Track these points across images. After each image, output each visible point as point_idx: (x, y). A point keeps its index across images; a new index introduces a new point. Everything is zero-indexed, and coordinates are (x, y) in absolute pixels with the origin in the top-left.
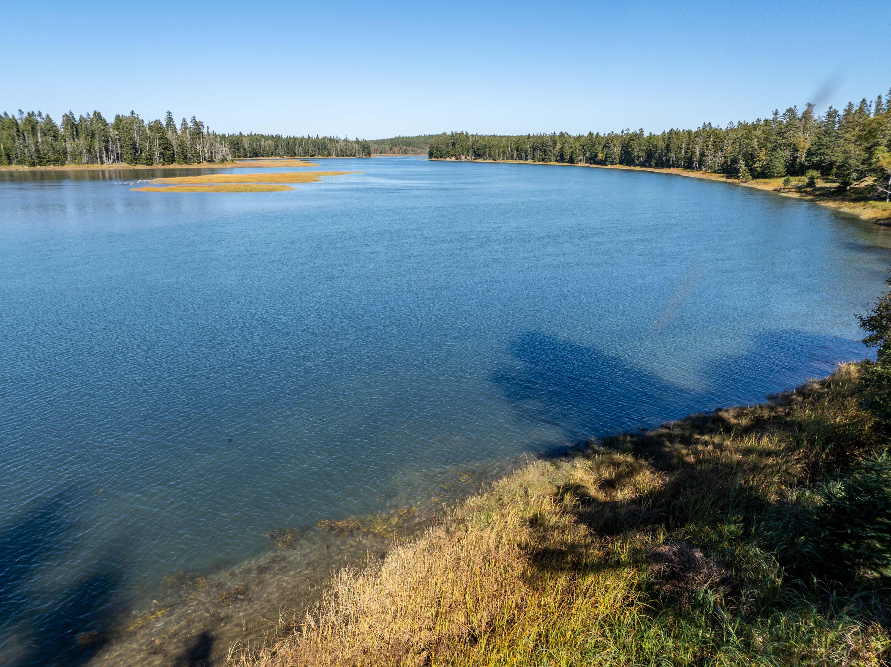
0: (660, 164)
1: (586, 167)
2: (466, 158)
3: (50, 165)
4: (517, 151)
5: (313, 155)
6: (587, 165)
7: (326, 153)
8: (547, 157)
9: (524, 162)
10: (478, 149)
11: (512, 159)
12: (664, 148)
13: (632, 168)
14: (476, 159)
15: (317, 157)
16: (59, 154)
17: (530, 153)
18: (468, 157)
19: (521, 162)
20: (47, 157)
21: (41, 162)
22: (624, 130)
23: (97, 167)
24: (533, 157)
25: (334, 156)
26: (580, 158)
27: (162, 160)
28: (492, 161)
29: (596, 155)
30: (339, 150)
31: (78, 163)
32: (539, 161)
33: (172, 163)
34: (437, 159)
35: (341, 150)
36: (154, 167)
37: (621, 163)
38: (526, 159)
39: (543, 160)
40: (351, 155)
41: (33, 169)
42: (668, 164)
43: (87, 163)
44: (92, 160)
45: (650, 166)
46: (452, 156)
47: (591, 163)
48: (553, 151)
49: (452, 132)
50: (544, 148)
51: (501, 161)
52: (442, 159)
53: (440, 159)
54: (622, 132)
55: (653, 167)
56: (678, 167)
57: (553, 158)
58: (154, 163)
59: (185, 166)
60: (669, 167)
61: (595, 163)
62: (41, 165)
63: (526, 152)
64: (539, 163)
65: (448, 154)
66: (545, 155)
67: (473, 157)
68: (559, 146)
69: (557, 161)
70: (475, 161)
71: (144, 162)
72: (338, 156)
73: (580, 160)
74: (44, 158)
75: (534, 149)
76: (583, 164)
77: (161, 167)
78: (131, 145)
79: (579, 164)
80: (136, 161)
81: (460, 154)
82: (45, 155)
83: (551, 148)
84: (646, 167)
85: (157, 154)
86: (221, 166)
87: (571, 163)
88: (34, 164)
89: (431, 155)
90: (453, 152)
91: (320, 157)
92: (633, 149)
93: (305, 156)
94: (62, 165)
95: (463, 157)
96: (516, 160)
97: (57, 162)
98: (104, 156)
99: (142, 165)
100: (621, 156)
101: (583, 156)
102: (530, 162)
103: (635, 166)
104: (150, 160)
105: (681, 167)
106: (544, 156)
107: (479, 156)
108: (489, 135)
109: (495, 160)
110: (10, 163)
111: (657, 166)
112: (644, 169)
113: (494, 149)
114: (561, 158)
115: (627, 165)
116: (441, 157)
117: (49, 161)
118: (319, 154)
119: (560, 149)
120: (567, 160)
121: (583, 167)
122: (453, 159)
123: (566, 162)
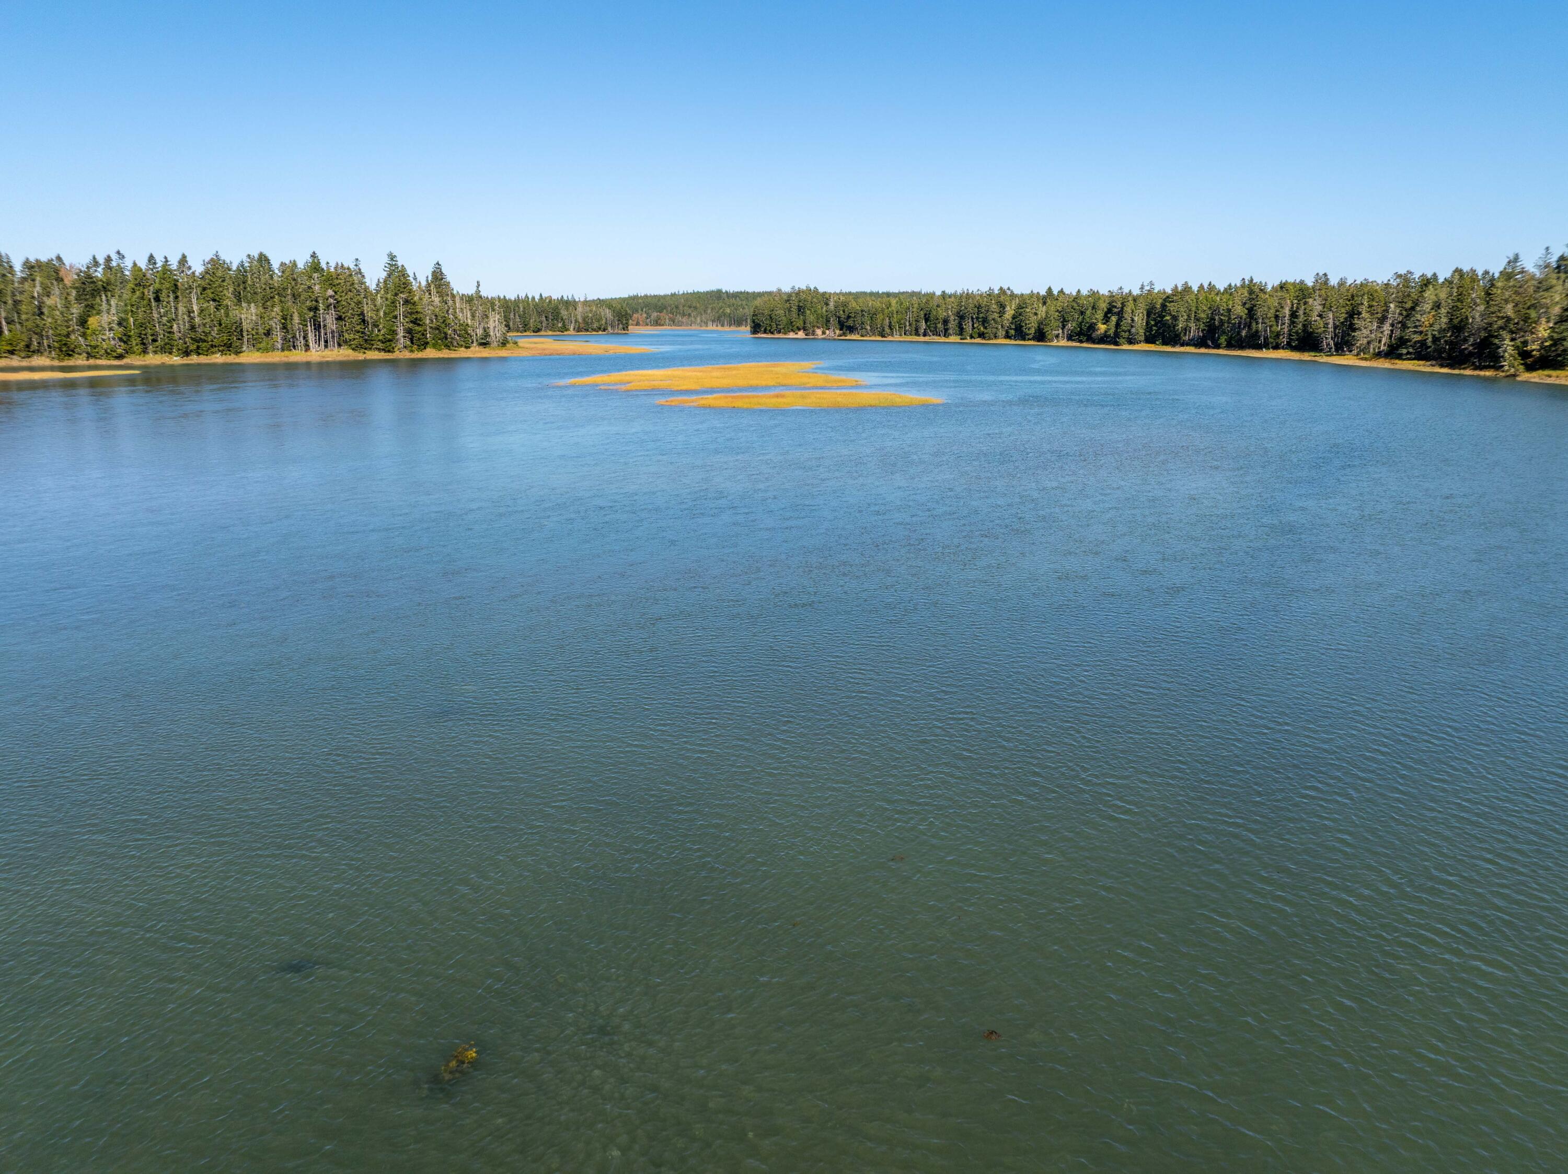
0: (1236, 343)
1: (1067, 347)
2: (824, 333)
3: (213, 353)
4: (927, 320)
5: (539, 330)
6: (1070, 344)
7: (560, 325)
8: (989, 330)
9: (943, 339)
10: (849, 317)
11: (917, 334)
12: (1244, 316)
13: (1178, 349)
14: (844, 334)
15: (545, 334)
16: (230, 334)
17: (953, 324)
18: (827, 332)
19: (936, 339)
20: (210, 338)
21: (198, 347)
22: (1145, 284)
23: (297, 356)
24: (961, 331)
25: (572, 332)
26: (1056, 332)
27: (409, 343)
28: (880, 338)
29: (1092, 327)
30: (580, 321)
31: (267, 350)
32: (972, 337)
33: (425, 348)
34: (770, 336)
35: (584, 320)
36: (397, 355)
37: (1149, 340)
38: (946, 334)
39: (982, 335)
40: (600, 329)
41: (186, 360)
42: (1253, 342)
43: (283, 350)
44: (289, 344)
45: (1218, 346)
46: (799, 329)
47: (1081, 342)
48: (999, 319)
49: (793, 288)
50: (981, 315)
51: (897, 338)
52: (781, 336)
53: (777, 336)
54: (1142, 288)
55: (1223, 348)
56: (1276, 347)
57: (1001, 333)
58: (396, 349)
59: (445, 354)
60: (1259, 347)
61: (1090, 340)
62: (199, 354)
63: (946, 322)
64: (973, 341)
65: (791, 327)
66: (985, 328)
67: (838, 332)
68: (1010, 312)
69: (1007, 336)
70: (843, 338)
71: (381, 346)
72: (579, 330)
73: (1057, 336)
74: (205, 341)
75: (961, 317)
76: (1064, 342)
77: (407, 355)
78: (359, 315)
79: (1055, 343)
80: (366, 343)
81: (813, 327)
82: (206, 334)
83: (996, 315)
84: (1207, 347)
85: (401, 333)
86: (503, 353)
87: (1038, 341)
88: (187, 353)
89: (756, 328)
90: (800, 323)
91: (550, 333)
92: (1175, 318)
93: (525, 331)
94: (237, 353)
95: (819, 332)
96: (925, 335)
97: (228, 347)
98: (311, 337)
99: (377, 352)
100: (1148, 328)
101: (1063, 329)
102: (954, 339)
103: (1182, 345)
104: (388, 344)
105: (1283, 348)
106: (982, 329)
107: (851, 329)
108: (869, 291)
109: (883, 336)
110: (145, 352)
111: (1229, 346)
112: (1203, 350)
113: (880, 317)
114: (1018, 332)
115: (1165, 343)
116: (779, 332)
117: (212, 346)
118: (547, 327)
119: (1014, 317)
120: (1031, 336)
121: (1063, 347)
122: (801, 334)
123: (1029, 339)
